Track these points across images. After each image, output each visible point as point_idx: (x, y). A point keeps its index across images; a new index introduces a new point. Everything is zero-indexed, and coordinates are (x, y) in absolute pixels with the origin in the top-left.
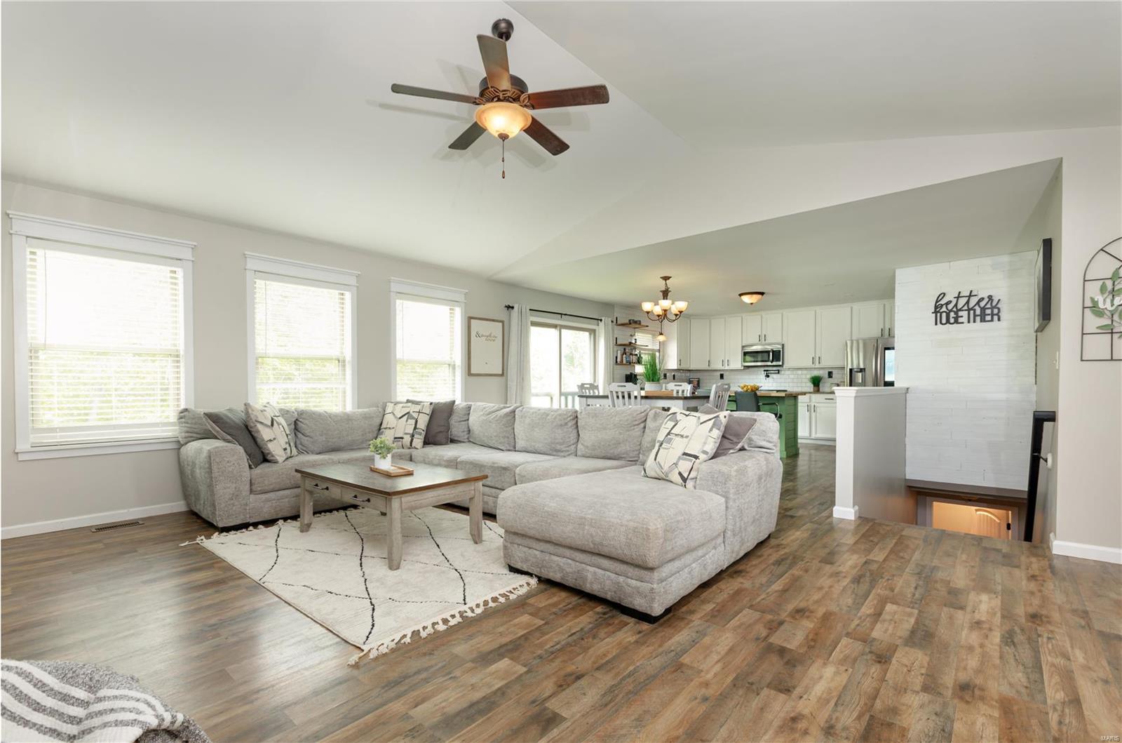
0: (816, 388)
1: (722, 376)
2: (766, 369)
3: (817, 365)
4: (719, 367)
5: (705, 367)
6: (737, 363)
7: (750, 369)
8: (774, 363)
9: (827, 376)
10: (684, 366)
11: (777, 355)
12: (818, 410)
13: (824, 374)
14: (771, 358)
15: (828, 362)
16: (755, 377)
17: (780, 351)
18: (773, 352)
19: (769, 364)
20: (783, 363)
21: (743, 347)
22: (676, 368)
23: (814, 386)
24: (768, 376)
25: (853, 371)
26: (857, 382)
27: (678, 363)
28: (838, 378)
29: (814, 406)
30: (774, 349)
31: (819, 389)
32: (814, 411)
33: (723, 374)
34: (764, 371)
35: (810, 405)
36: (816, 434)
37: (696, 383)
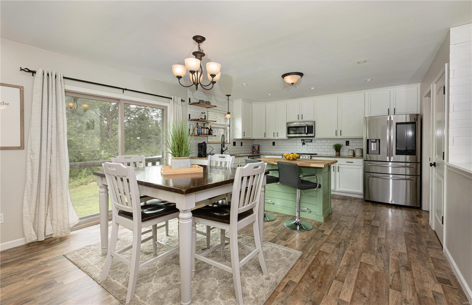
0: (338, 153)
1: (274, 143)
2: (303, 138)
3: (339, 137)
4: (271, 137)
5: (262, 137)
6: (283, 135)
7: (292, 139)
8: (309, 135)
9: (345, 144)
10: (246, 137)
11: (310, 129)
12: (341, 170)
13: (343, 143)
14: (306, 132)
15: (346, 135)
16: (295, 144)
17: (313, 126)
18: (308, 126)
19: (305, 135)
20: (315, 135)
21: (287, 123)
22: (241, 138)
23: (336, 151)
24: (304, 144)
25: (369, 141)
26: (372, 150)
27: (243, 135)
28: (353, 146)
29: (338, 167)
30: (309, 125)
31: (340, 153)
32: (338, 170)
33: (274, 142)
34: (302, 140)
35: (335, 166)
36: (340, 188)
37: (257, 148)
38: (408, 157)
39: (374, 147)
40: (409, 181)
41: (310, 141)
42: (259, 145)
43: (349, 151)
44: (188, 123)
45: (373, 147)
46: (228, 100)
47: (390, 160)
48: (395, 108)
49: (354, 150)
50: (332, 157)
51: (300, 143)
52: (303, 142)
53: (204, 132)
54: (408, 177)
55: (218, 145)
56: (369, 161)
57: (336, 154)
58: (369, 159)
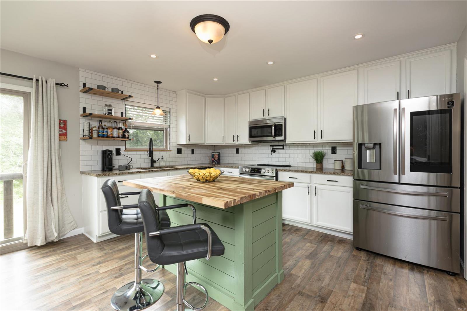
1: (238, 151)
3: (319, 141)
4: (230, 142)
6: (244, 139)
7: (257, 144)
8: (278, 138)
10: (194, 142)
11: (279, 129)
12: (319, 192)
13: (327, 150)
14: (273, 134)
15: (331, 137)
17: (282, 125)
18: (276, 126)
19: (273, 138)
20: (285, 138)
21: (249, 122)
22: (185, 144)
24: (274, 151)
25: (363, 147)
26: (368, 162)
27: (188, 139)
28: (342, 153)
29: (315, 188)
30: (277, 124)
31: (322, 166)
32: (315, 193)
33: (238, 149)
34: (271, 146)
35: (311, 186)
36: (318, 221)
37: (216, 157)
38: (433, 175)
39: (371, 156)
40: (434, 222)
42: (219, 153)
43: (335, 163)
44: (82, 120)
45: (369, 156)
46: (157, 88)
47: (399, 181)
48: (408, 91)
49: (342, 161)
51: (268, 149)
52: (273, 148)
53: (113, 134)
54: (433, 214)
55: (143, 153)
56: (362, 180)
57: (316, 166)
58: (361, 178)
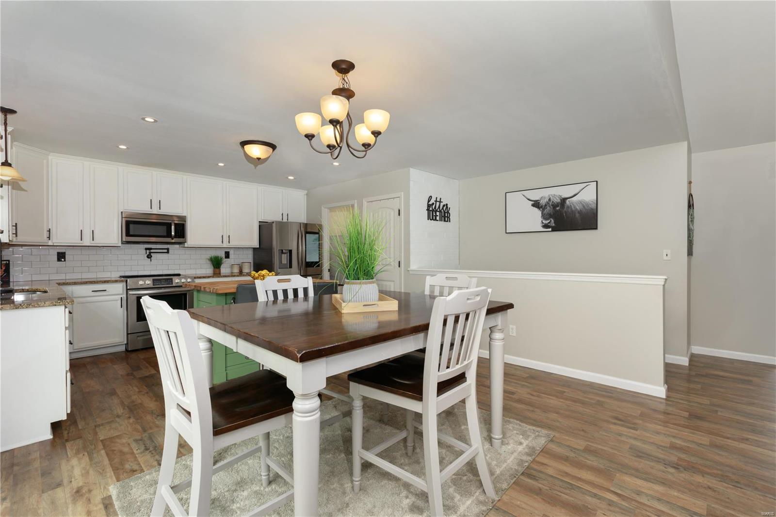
41: (166, 251)
50: (209, 277)
